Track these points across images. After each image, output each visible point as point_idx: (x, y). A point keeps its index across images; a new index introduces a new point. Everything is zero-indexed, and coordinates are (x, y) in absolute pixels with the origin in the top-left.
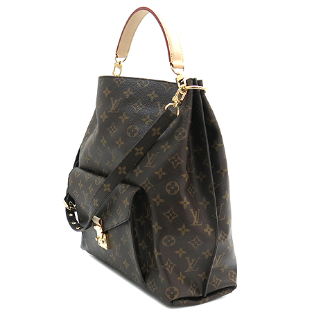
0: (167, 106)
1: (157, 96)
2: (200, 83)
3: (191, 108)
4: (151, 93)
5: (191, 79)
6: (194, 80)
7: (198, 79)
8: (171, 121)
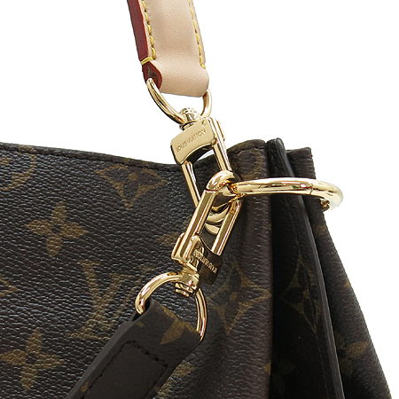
0: (147, 290)
1: (76, 231)
2: (301, 162)
3: (266, 295)
4: (46, 215)
5: (256, 144)
6: (273, 148)
7: (290, 145)
8: (168, 368)
